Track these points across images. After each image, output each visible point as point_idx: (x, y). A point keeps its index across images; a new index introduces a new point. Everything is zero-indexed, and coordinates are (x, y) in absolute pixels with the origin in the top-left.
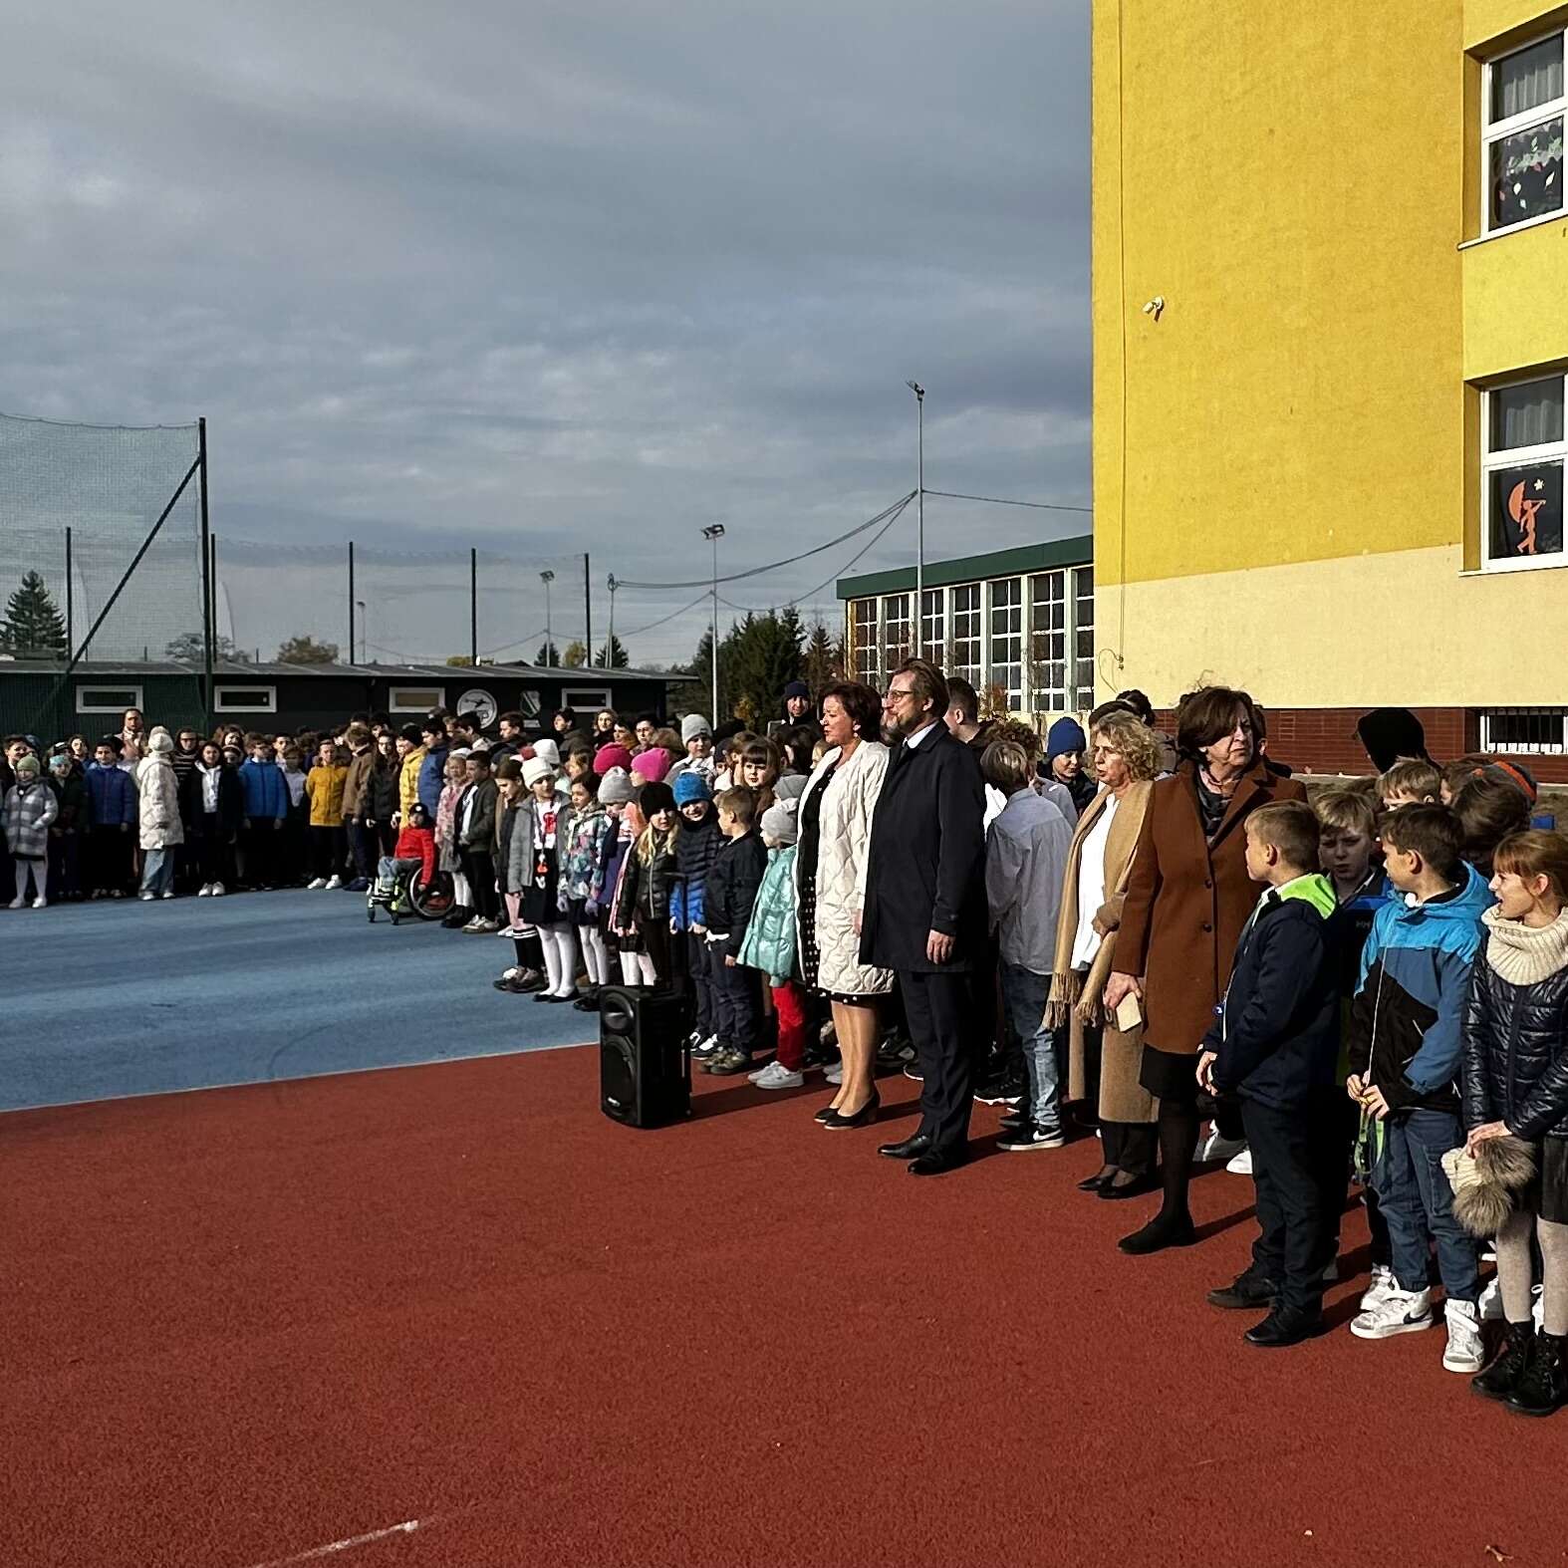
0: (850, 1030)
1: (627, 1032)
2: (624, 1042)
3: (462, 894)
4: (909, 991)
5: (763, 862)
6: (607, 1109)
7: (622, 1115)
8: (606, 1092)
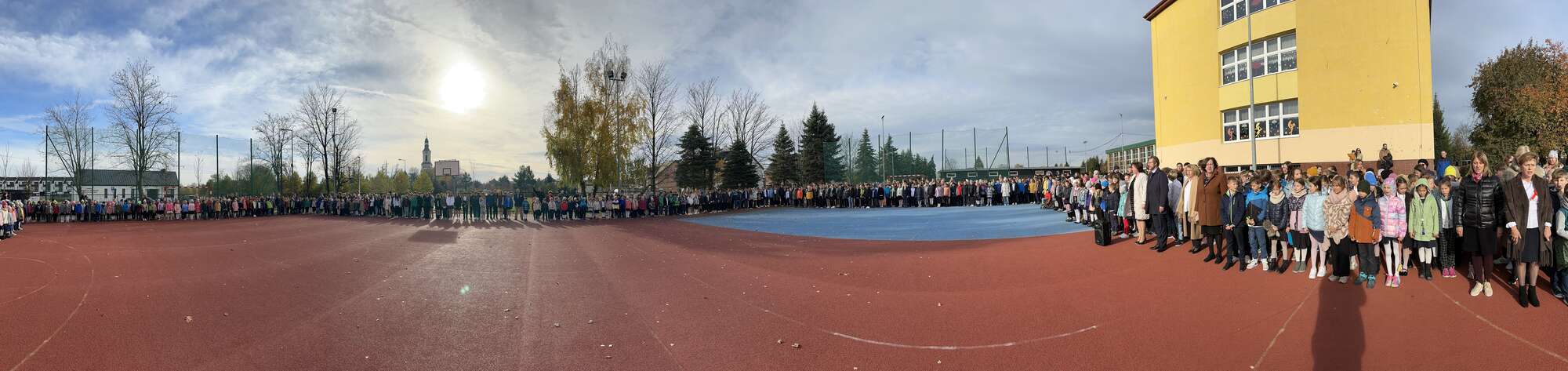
0: (1141, 226)
1: (1100, 228)
2: (1100, 230)
3: (1057, 204)
4: (1154, 218)
5: (1119, 197)
6: (1097, 243)
7: (1099, 244)
8: (1096, 239)
